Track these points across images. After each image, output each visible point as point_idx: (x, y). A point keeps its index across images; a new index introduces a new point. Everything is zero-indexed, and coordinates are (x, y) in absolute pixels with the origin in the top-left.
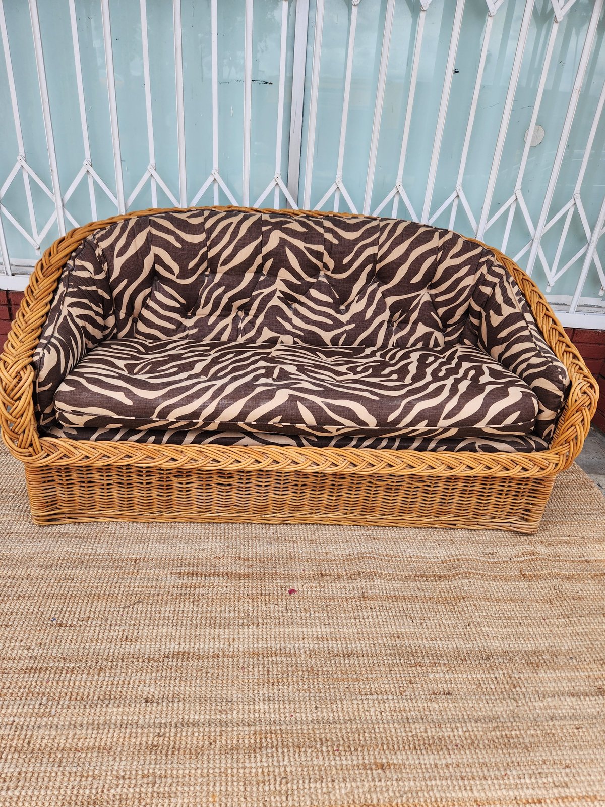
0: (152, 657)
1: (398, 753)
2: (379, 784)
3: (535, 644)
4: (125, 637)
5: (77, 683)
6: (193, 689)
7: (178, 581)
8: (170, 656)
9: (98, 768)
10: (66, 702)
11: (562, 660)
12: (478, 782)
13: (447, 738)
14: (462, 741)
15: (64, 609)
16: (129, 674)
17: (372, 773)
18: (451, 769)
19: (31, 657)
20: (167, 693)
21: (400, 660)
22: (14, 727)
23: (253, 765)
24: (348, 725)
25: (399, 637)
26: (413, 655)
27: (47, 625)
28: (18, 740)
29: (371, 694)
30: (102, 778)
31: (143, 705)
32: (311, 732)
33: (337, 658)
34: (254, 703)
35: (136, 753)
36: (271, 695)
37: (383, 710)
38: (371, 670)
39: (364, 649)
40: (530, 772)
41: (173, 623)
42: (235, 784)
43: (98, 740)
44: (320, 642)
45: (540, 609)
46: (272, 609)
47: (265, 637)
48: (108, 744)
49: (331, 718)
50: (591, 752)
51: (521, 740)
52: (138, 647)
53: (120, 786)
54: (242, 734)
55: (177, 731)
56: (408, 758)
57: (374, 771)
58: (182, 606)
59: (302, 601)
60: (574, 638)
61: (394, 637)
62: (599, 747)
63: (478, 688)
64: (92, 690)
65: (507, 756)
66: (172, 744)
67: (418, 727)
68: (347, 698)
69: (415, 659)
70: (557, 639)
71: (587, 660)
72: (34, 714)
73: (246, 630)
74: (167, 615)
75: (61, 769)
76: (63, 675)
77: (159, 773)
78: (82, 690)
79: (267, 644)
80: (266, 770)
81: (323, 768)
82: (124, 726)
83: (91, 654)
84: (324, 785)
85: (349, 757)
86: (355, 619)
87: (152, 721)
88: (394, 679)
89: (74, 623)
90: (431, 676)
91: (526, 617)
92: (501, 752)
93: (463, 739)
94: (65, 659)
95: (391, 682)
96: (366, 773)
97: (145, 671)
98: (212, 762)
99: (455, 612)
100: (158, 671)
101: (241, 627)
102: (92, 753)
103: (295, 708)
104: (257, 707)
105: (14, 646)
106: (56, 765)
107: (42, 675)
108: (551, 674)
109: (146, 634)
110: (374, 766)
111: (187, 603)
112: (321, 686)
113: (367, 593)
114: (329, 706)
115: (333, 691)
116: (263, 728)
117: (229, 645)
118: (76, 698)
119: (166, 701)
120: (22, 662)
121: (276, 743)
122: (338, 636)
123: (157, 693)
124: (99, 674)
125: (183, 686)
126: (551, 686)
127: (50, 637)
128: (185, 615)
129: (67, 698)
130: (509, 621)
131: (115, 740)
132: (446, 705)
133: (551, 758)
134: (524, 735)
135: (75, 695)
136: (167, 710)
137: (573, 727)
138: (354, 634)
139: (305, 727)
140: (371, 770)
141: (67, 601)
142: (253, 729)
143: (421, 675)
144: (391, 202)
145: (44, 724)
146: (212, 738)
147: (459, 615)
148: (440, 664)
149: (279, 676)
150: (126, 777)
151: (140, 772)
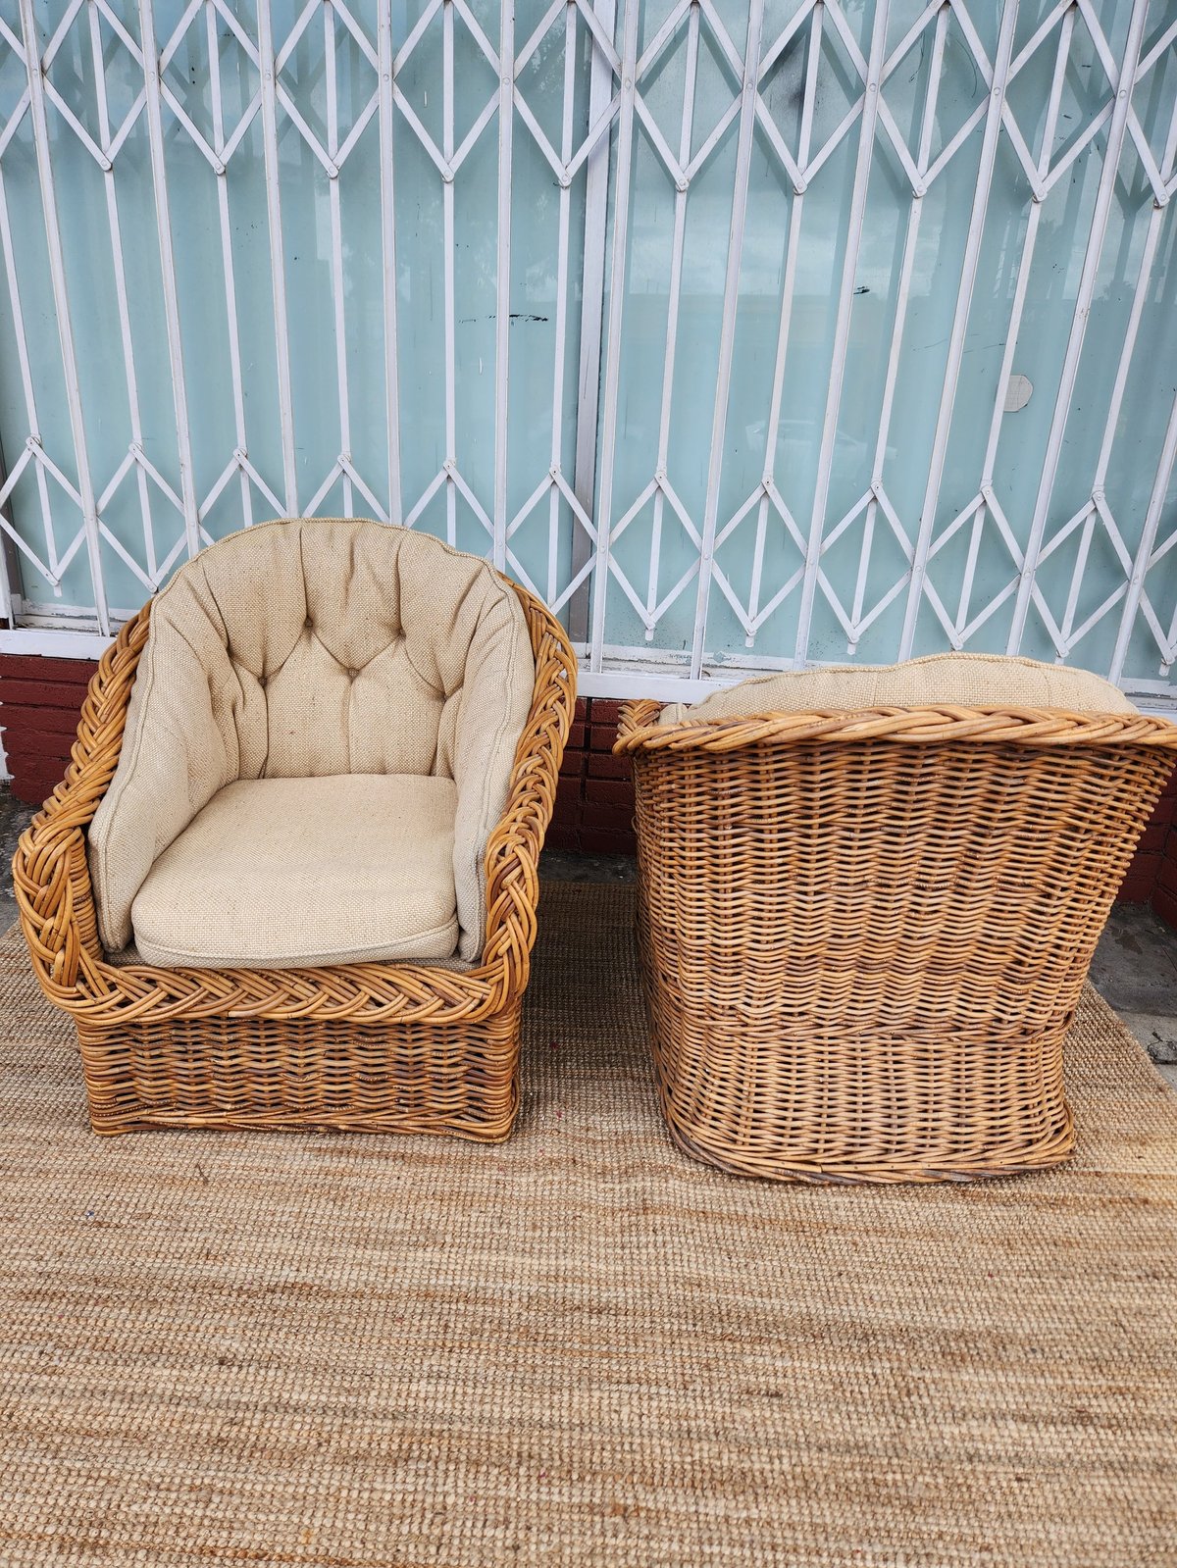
0: (245, 1288)
1: (659, 1489)
2: (613, 1541)
3: (966, 1319)
4: (205, 1251)
5: (110, 1323)
6: (307, 1349)
7: (313, 1162)
8: (278, 1290)
9: (118, 1466)
10: (86, 1353)
11: (1013, 1353)
12: (803, 1559)
13: (757, 1474)
14: (786, 1481)
15: (111, 1198)
16: (201, 1315)
17: (603, 1522)
18: (755, 1530)
19: (41, 1273)
20: (259, 1352)
21: (695, 1325)
23: (389, 1487)
24: (576, 1434)
25: (699, 1285)
26: (721, 1320)
27: (77, 1222)
29: (629, 1382)
30: (122, 1484)
31: (216, 1368)
32: (505, 1439)
33: (576, 1314)
34: (410, 1381)
35: (188, 1448)
36: (445, 1370)
37: (646, 1412)
38: (635, 1341)
39: (630, 1301)
40: (909, 1551)
41: (292, 1234)
42: (351, 1516)
44: (550, 1284)
45: (987, 1256)
46: (474, 1220)
48: (144, 1428)
49: (546, 1419)
50: (1040, 1527)
51: (903, 1492)
52: (225, 1269)
53: (150, 1501)
56: (675, 1501)
57: (606, 1519)
58: (314, 1206)
59: (531, 1209)
60: (1046, 1315)
61: (691, 1284)
62: (1057, 1520)
63: (835, 1389)
64: (133, 1335)
65: (869, 1517)
66: (253, 1438)
67: (706, 1448)
68: (583, 1386)
69: (723, 1328)
70: (1011, 1313)
71: (1066, 1357)
72: (28, 1369)
73: (420, 1254)
74: (284, 1219)
75: (56, 1462)
76: (89, 1308)
77: (221, 1485)
78: (116, 1335)
80: (410, 1498)
81: (514, 1504)
82: (175, 1401)
83: (142, 1276)
84: (508, 1533)
85: (565, 1490)
86: (623, 1248)
87: (224, 1398)
88: (678, 1359)
89: (124, 1222)
90: (749, 1361)
91: (956, 1269)
92: (858, 1509)
93: (789, 1477)
94: (97, 1281)
95: (670, 1364)
96: (592, 1521)
97: (228, 1312)
98: (316, 1475)
99: (816, 1249)
100: (251, 1313)
101: (412, 1248)
102: (113, 1440)
103: (483, 1395)
104: (414, 1388)
105: (17, 1254)
106: (49, 1456)
107: (53, 1305)
108: (986, 1377)
109: (243, 1249)
110: (608, 1510)
111: (323, 1201)
112: (538, 1362)
113: (652, 1200)
114: (546, 1396)
115: (559, 1371)
116: (419, 1426)
117: (386, 1277)
118: (104, 1347)
119: (255, 1365)
120: (26, 1280)
121: (437, 1453)
122: (586, 1275)
123: (242, 1350)
124: (149, 1311)
125: (290, 1342)
126: (982, 1398)
127: (78, 1243)
128: (316, 1221)
129: (89, 1345)
130: (919, 1274)
131: (156, 1422)
132: (768, 1415)
133: (956, 1531)
134: (910, 1484)
135: (104, 1342)
136: (255, 1381)
137: (1012, 1476)
138: (616, 1275)
139: (495, 1430)
140: (603, 1515)
141: (118, 1185)
142: (400, 1425)
143: (729, 1357)
144: (753, 514)
145: (42, 1385)
146: (325, 1435)
147: (823, 1256)
148: (769, 1340)
149: (465, 1338)
150: (162, 1487)
151: (188, 1481)
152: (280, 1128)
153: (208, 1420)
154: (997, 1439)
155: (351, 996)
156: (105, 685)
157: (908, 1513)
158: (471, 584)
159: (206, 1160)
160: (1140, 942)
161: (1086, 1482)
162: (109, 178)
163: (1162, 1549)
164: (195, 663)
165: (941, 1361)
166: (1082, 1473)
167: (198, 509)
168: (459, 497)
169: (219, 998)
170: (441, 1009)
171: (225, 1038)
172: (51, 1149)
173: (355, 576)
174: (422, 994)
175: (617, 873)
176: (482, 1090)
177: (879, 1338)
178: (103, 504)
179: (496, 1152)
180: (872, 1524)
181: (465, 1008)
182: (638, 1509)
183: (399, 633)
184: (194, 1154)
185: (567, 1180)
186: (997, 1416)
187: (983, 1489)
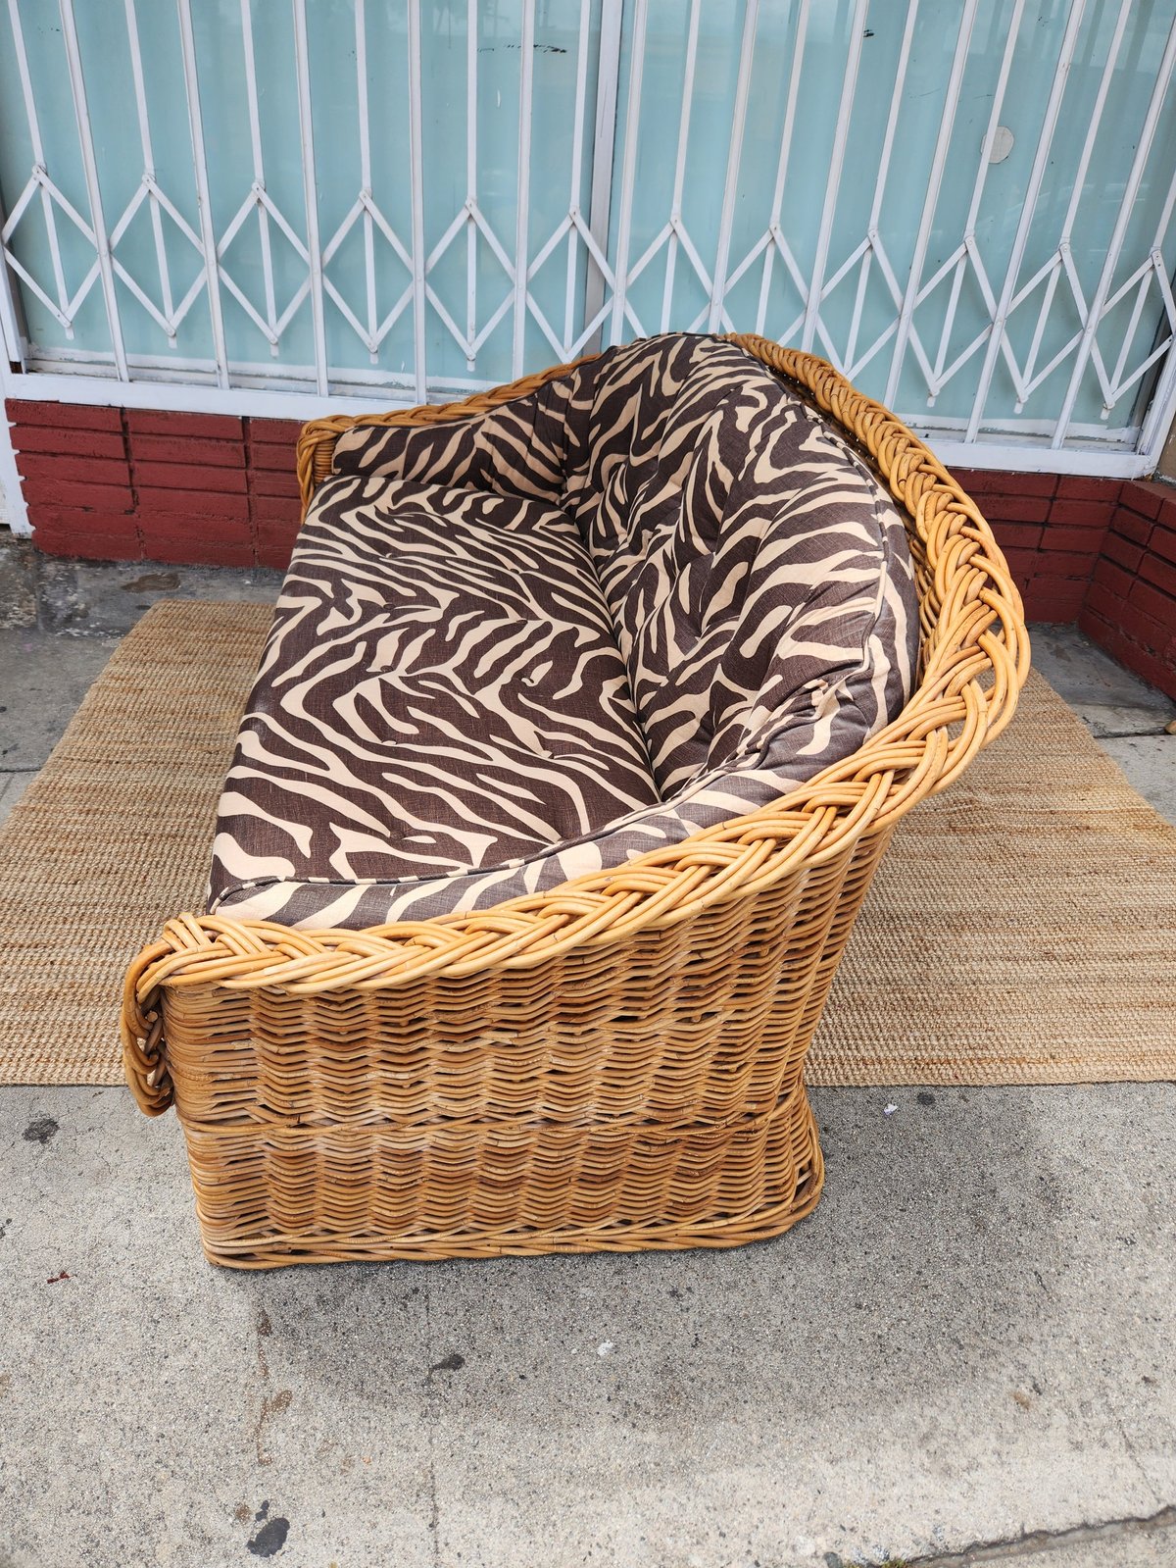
3: (962, 905)
11: (998, 922)
12: (867, 1042)
40: (939, 1034)
45: (974, 867)
51: (930, 1004)
60: (1020, 899)
62: (1036, 1012)
65: (908, 1018)
70: (994, 899)
71: (1035, 923)
91: (953, 875)
92: (900, 1014)
144: (762, 257)
154: (991, 971)
160: (1069, 653)
161: (1053, 991)
166: (1050, 986)
167: (216, 248)
168: (480, 235)
178: (116, 239)
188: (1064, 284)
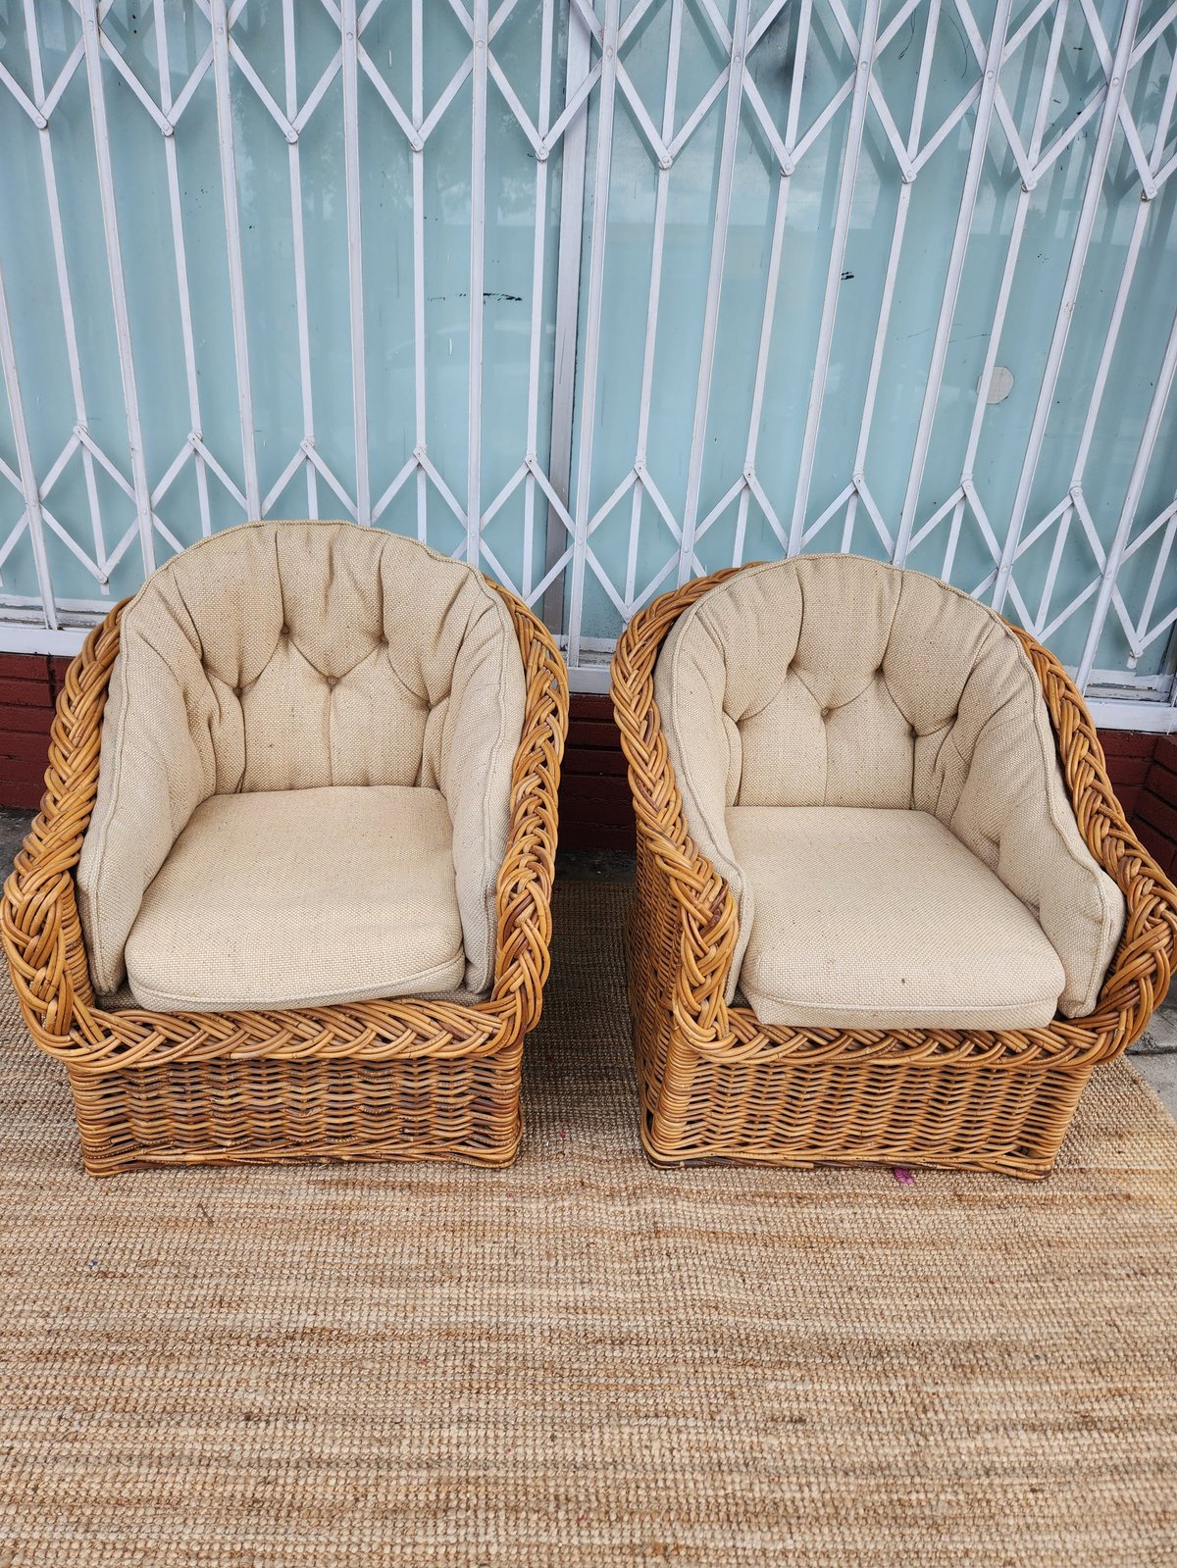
0: (263, 1336)
1: (696, 1526)
3: (972, 1329)
4: (218, 1299)
5: (128, 1381)
6: (333, 1399)
7: (319, 1196)
8: (298, 1336)
9: (154, 1536)
10: (107, 1416)
11: (1018, 1361)
13: (789, 1503)
14: (817, 1509)
15: (113, 1245)
16: (221, 1368)
17: (645, 1563)
18: (792, 1561)
19: (49, 1331)
20: (285, 1404)
21: (716, 1351)
22: (11, 1460)
23: (431, 1540)
24: (610, 1473)
25: (716, 1308)
26: (741, 1345)
27: (80, 1273)
28: (17, 1482)
29: (657, 1416)
30: (161, 1555)
31: (242, 1424)
32: (541, 1483)
33: (599, 1346)
34: (441, 1427)
35: (224, 1512)
36: (474, 1413)
37: (676, 1446)
38: (660, 1372)
39: (651, 1330)
41: (306, 1275)
43: (158, 1485)
44: (570, 1316)
45: (986, 1262)
46: (488, 1251)
47: (471, 1302)
48: (176, 1493)
49: (579, 1459)
50: (1057, 1537)
51: (927, 1512)
52: (240, 1317)
54: (415, 1482)
55: (298, 1475)
56: (713, 1536)
57: (648, 1559)
58: (324, 1243)
59: (543, 1237)
60: (1047, 1320)
61: (708, 1307)
62: (1072, 1528)
63: (855, 1410)
64: (154, 1394)
65: (898, 1539)
66: (288, 1497)
67: (737, 1480)
68: (612, 1422)
69: (744, 1352)
70: (1014, 1320)
71: (1068, 1361)
72: (49, 1437)
73: (437, 1290)
74: (296, 1259)
75: (89, 1536)
76: (104, 1367)
77: (261, 1549)
78: (135, 1395)
79: (473, 1316)
80: (453, 1551)
81: (556, 1550)
82: (204, 1462)
83: (155, 1329)
85: (604, 1532)
86: (638, 1274)
87: (255, 1456)
88: (702, 1389)
89: (130, 1270)
90: (771, 1386)
91: (959, 1277)
92: (887, 1532)
93: (819, 1505)
94: (109, 1337)
95: (695, 1395)
96: (635, 1562)
97: (249, 1363)
98: (356, 1532)
99: (825, 1264)
100: (272, 1363)
101: (428, 1285)
102: (145, 1508)
103: (515, 1437)
104: (445, 1433)
105: (22, 1311)
106: (81, 1530)
107: (66, 1365)
108: (996, 1388)
109: (256, 1294)
110: (650, 1550)
111: (333, 1237)
112: (566, 1399)
113: (664, 1223)
114: (577, 1435)
115: (587, 1408)
116: (454, 1474)
117: (405, 1317)
118: (124, 1408)
119: (282, 1419)
120: (34, 1340)
121: (475, 1502)
122: (605, 1305)
123: (267, 1403)
124: (167, 1366)
125: (315, 1392)
126: (993, 1410)
127: (85, 1297)
128: (329, 1260)
129: (108, 1407)
130: (925, 1285)
131: (187, 1486)
132: (793, 1441)
133: (980, 1547)
134: (934, 1503)
135: (123, 1402)
136: (284, 1436)
137: (1027, 1488)
138: (634, 1303)
139: (530, 1474)
140: (644, 1556)
141: (119, 1230)
142: (435, 1474)
143: (752, 1384)
144: (735, 504)
145: (64, 1453)
146: (361, 1489)
147: (832, 1272)
148: (789, 1364)
149: (491, 1377)
150: (201, 1555)
151: (227, 1548)
152: (282, 1161)
153: (241, 1481)
154: (1010, 1450)
155: (358, 1033)
156: (75, 704)
157: (934, 1532)
158: (458, 592)
159: (208, 1198)
161: (1095, 1488)
162: (45, 138)
163: (1169, 1550)
164: (171, 679)
165: (953, 1374)
166: (1091, 1479)
167: (151, 494)
168: (430, 484)
169: (221, 1040)
170: (450, 1043)
171: (225, 1078)
172: (44, 1194)
173: (335, 583)
174: (430, 1029)
175: (594, 868)
176: (489, 1117)
177: (893, 1354)
178: (46, 488)
179: (502, 1176)
180: (901, 1547)
181: (474, 1043)
182: (677, 1548)
183: (381, 640)
184: (195, 1193)
185: (577, 1205)
186: (1009, 1427)
187: (1001, 1502)
188: (1076, 529)
